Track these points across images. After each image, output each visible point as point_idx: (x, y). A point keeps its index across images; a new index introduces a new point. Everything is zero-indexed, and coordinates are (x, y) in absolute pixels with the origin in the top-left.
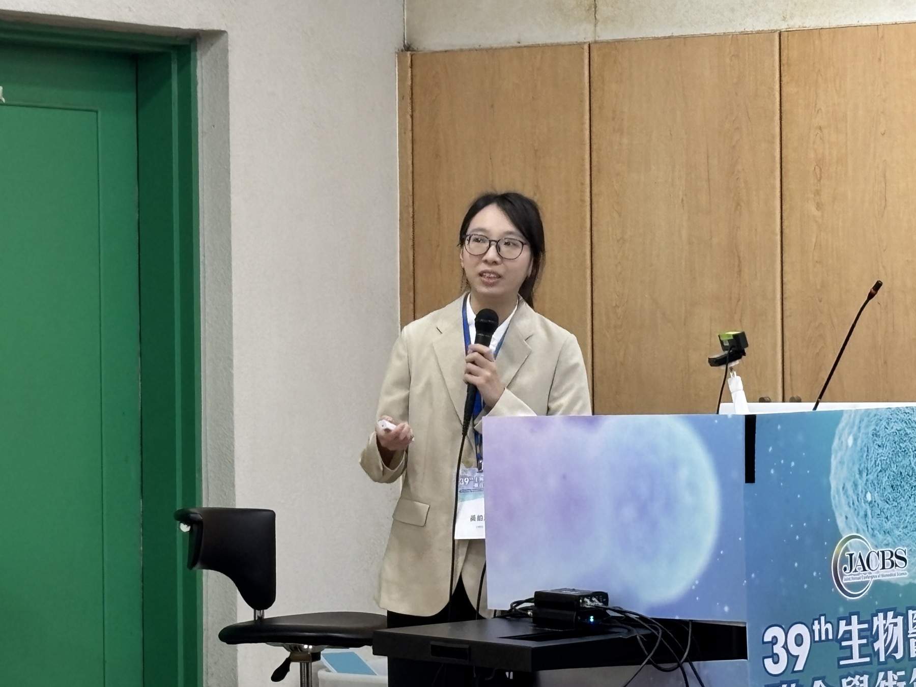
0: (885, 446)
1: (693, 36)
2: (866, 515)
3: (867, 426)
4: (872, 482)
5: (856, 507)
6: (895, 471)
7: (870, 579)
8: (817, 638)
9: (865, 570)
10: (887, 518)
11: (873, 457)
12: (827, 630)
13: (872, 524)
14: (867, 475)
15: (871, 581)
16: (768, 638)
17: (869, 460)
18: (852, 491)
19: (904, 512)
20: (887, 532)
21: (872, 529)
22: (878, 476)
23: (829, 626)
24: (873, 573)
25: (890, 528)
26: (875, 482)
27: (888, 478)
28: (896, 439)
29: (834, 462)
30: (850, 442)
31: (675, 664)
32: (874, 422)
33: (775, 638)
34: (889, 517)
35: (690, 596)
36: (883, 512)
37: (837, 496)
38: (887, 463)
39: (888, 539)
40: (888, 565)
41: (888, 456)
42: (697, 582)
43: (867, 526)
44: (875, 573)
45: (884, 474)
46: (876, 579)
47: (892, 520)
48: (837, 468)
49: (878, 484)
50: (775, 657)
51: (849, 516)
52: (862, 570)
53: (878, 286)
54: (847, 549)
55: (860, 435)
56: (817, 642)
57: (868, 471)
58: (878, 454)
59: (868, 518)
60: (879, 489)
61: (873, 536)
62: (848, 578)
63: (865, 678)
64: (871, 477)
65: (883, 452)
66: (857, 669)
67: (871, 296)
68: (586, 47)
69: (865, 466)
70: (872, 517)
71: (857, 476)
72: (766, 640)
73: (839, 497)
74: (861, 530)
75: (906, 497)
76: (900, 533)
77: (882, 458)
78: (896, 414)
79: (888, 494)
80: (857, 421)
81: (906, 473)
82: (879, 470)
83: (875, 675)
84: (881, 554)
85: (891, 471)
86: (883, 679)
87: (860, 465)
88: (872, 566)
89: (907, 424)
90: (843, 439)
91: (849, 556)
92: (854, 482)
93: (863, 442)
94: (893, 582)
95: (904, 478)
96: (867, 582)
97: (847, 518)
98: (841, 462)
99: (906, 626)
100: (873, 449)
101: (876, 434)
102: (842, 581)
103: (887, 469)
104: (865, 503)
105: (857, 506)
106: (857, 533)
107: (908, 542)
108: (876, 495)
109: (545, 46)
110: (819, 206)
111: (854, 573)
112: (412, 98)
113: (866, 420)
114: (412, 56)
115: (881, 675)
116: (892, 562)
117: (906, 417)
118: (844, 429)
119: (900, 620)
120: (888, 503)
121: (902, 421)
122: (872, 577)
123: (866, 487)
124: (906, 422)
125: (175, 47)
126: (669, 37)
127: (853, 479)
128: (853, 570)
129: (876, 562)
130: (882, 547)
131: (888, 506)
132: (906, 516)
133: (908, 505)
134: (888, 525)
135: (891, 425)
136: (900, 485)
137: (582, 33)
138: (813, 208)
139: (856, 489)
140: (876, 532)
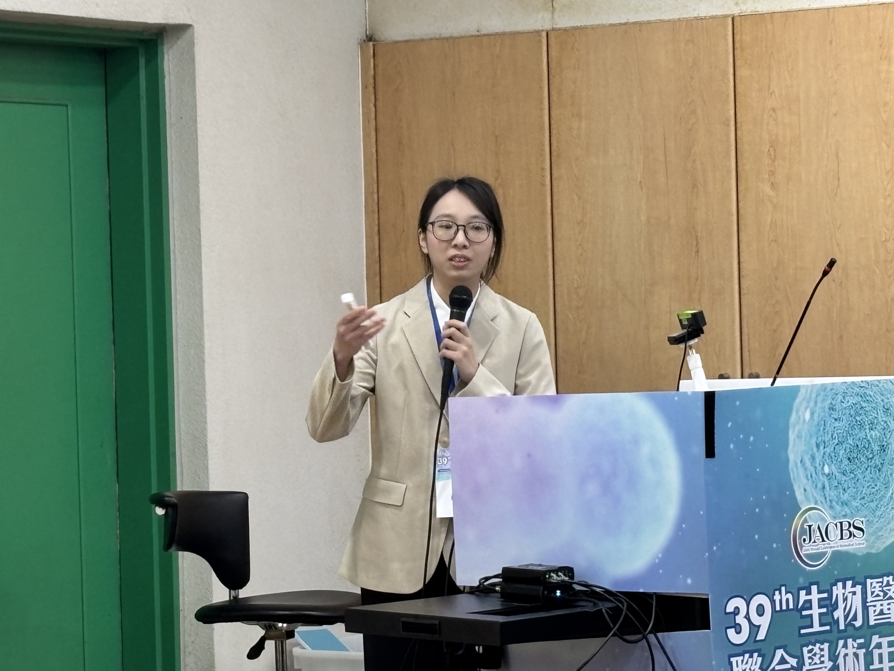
0: (841, 420)
1: (649, 23)
2: (824, 487)
3: (823, 400)
4: (829, 454)
5: (814, 480)
6: (851, 443)
7: (829, 550)
8: (778, 608)
9: (823, 540)
10: (844, 490)
11: (830, 430)
12: (787, 600)
13: (830, 496)
14: (824, 448)
15: (830, 551)
16: (730, 608)
17: (826, 433)
18: (810, 463)
19: (860, 485)
20: (845, 504)
21: (831, 501)
22: (835, 448)
23: (790, 596)
24: (832, 544)
25: (847, 499)
26: (833, 455)
27: (845, 450)
28: (852, 412)
29: (792, 436)
30: (807, 416)
31: (640, 636)
32: (830, 397)
33: (737, 608)
34: (846, 489)
35: (653, 570)
36: (841, 484)
37: (795, 470)
38: (843, 436)
39: (845, 510)
40: (846, 536)
41: (844, 429)
42: (660, 556)
43: (826, 498)
44: (834, 544)
45: (841, 448)
46: (834, 549)
47: (849, 491)
48: (794, 440)
49: (836, 457)
50: (738, 627)
51: (808, 488)
52: (821, 540)
53: (832, 263)
54: (805, 521)
55: (817, 408)
56: (778, 611)
57: (825, 443)
58: (835, 428)
59: (826, 491)
60: (836, 462)
61: (831, 507)
62: (807, 549)
63: (826, 646)
64: (828, 450)
65: (840, 425)
66: (818, 637)
67: (825, 273)
68: (544, 34)
69: (822, 440)
70: (830, 489)
71: (815, 449)
72: (728, 610)
73: (797, 468)
74: (819, 503)
75: (862, 470)
76: (857, 504)
77: (839, 431)
78: (852, 388)
79: (846, 467)
80: (814, 395)
81: (863, 446)
82: (836, 443)
83: (834, 644)
84: (839, 525)
85: (848, 444)
86: (843, 647)
87: (817, 439)
88: (831, 537)
89: (862, 397)
90: (801, 413)
91: (807, 527)
92: (811, 455)
93: (819, 415)
94: (852, 551)
95: (860, 451)
96: (825, 553)
97: (805, 490)
98: (799, 436)
99: (864, 595)
100: (829, 422)
101: (832, 408)
102: (802, 552)
103: (844, 442)
104: (822, 475)
105: (815, 478)
106: (816, 504)
107: (865, 512)
108: (833, 467)
109: (504, 34)
110: (773, 185)
111: (814, 544)
112: (375, 88)
113: (822, 393)
114: (374, 45)
115: (841, 642)
116: (850, 533)
117: (861, 391)
118: (801, 403)
119: (858, 588)
120: (845, 475)
121: (858, 394)
122: (831, 547)
123: (823, 460)
124: (861, 396)
125: (141, 41)
126: (625, 24)
127: (810, 453)
128: (812, 541)
129: (834, 533)
130: (840, 519)
131: (844, 478)
132: (863, 487)
133: (864, 477)
134: (845, 497)
135: (847, 398)
136: (857, 457)
137: (540, 21)
138: (767, 189)
139: (814, 462)
140: (834, 503)
